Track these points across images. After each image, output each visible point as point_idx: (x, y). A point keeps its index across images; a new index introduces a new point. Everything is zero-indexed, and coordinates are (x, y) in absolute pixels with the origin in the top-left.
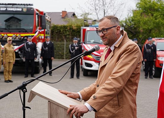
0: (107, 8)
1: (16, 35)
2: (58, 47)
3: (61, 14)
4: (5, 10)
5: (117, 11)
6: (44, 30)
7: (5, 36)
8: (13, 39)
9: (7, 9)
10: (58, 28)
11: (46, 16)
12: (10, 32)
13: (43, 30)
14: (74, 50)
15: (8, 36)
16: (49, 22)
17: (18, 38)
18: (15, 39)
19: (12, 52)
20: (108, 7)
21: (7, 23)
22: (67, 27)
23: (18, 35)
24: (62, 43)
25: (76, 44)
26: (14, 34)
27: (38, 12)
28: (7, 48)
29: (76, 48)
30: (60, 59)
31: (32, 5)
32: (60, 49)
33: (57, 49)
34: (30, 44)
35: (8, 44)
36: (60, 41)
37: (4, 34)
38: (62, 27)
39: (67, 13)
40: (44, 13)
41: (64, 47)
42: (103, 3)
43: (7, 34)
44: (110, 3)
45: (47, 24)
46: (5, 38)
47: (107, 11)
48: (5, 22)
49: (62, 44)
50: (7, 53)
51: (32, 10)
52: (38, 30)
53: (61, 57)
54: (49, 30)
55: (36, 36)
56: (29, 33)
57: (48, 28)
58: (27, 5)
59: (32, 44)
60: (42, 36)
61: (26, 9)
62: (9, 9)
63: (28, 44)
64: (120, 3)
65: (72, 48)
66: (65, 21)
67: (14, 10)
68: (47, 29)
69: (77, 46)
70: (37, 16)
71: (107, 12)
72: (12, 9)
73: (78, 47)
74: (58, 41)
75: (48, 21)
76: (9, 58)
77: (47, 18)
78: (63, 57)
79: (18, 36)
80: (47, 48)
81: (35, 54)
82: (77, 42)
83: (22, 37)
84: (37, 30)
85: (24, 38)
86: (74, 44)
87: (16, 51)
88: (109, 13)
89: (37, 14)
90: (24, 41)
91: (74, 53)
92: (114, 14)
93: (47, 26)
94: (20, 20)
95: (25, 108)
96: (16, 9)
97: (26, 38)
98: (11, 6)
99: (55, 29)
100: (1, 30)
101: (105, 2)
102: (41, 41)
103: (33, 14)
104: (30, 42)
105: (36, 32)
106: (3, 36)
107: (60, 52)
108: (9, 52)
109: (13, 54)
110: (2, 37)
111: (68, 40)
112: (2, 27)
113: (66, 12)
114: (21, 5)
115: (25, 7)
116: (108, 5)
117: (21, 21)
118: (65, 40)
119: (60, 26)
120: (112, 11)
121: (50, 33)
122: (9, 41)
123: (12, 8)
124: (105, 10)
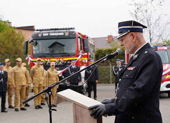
0: (153, 29)
1: (59, 59)
2: (104, 71)
3: (107, 39)
4: (48, 35)
5: (163, 30)
6: (88, 54)
7: (48, 61)
8: (56, 64)
9: (49, 34)
10: (103, 52)
11: (89, 39)
12: (53, 57)
13: (86, 54)
14: (118, 72)
15: (51, 61)
16: (93, 46)
17: (61, 63)
18: (58, 64)
19: (55, 77)
20: (153, 27)
21: (51, 49)
22: (112, 51)
23: (61, 59)
24: (108, 67)
25: (120, 66)
26: (57, 59)
27: (80, 36)
28: (51, 73)
29: (120, 69)
30: (106, 83)
31: (74, 29)
32: (106, 73)
33: (103, 74)
34: (74, 68)
35: (51, 69)
36: (106, 65)
37: (47, 59)
38: (107, 51)
39: (113, 38)
40: (86, 36)
41: (110, 71)
42: (148, 24)
43: (50, 59)
44: (155, 24)
45: (90, 47)
46: (48, 64)
47: (153, 31)
48: (49, 49)
49: (107, 69)
50: (51, 77)
51: (73, 33)
52: (81, 53)
53: (107, 82)
54: (93, 54)
55: (79, 59)
56: (72, 57)
57: (92, 51)
58: (69, 29)
59: (76, 67)
60: (86, 60)
61: (68, 33)
62: (51, 34)
63: (72, 67)
64: (165, 22)
65: (116, 69)
66: (110, 45)
67: (56, 35)
68: (91, 53)
69: (120, 68)
70: (79, 39)
71: (153, 33)
72: (54, 34)
73: (122, 69)
74: (103, 65)
75: (91, 45)
76: (53, 82)
77: (90, 42)
78: (109, 82)
79: (61, 61)
80: (90, 71)
81: (79, 78)
82: (121, 63)
83: (65, 61)
84: (79, 54)
85: (67, 62)
86: (118, 66)
87: (60, 76)
88: (155, 33)
89: (79, 37)
90: (67, 66)
91: (118, 75)
92: (161, 34)
93: (90, 50)
94: (63, 46)
95: (51, 110)
96: (58, 33)
97: (69, 62)
98: (54, 31)
99: (100, 53)
100: (45, 56)
101: (150, 23)
102: (84, 64)
103: (75, 38)
104: (74, 65)
105: (79, 55)
106: (47, 62)
107: (106, 77)
108: (52, 76)
109: (57, 79)
110: (45, 62)
111: (113, 64)
112: (45, 53)
113: (112, 36)
114: (63, 29)
115: (66, 32)
116: (153, 26)
117: (65, 47)
118: (111, 64)
119: (105, 50)
120: (158, 31)
121: (94, 57)
122: (52, 65)
123: (54, 32)
124: (151, 30)
